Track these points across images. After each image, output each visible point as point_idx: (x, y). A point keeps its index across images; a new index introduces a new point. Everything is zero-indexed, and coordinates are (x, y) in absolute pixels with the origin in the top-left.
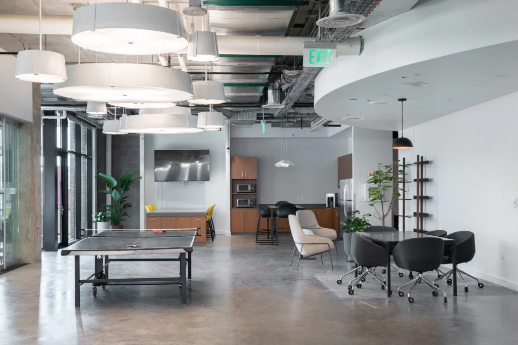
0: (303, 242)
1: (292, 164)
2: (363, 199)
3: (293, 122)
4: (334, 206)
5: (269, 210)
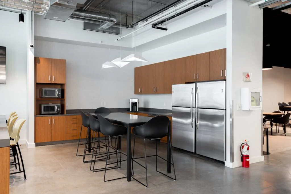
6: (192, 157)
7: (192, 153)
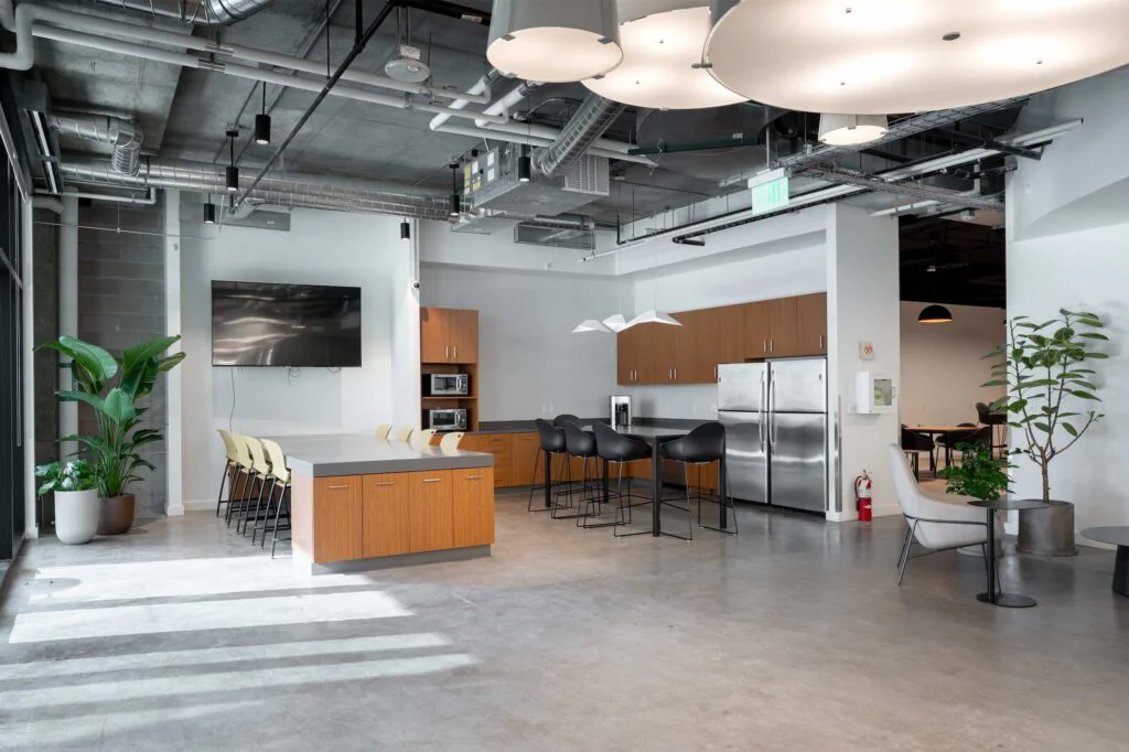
6: (763, 511)
7: (762, 504)
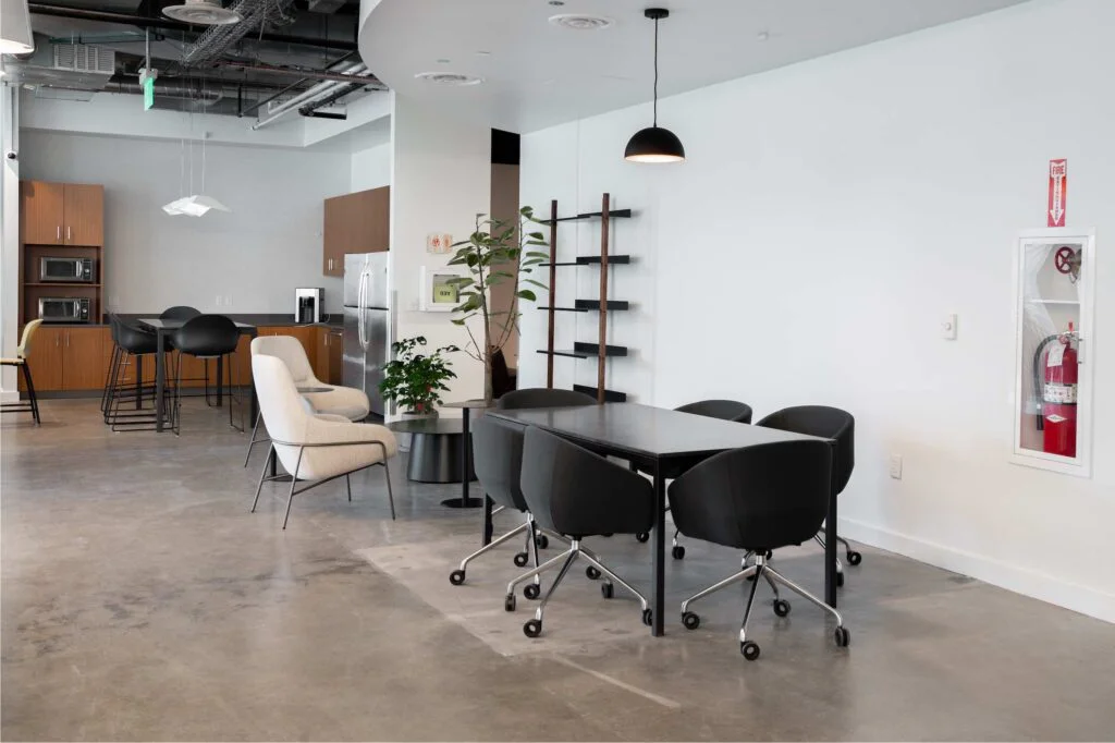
0: (302, 441)
1: (218, 206)
2: (418, 304)
3: (213, 97)
4: (316, 319)
5: (150, 332)
